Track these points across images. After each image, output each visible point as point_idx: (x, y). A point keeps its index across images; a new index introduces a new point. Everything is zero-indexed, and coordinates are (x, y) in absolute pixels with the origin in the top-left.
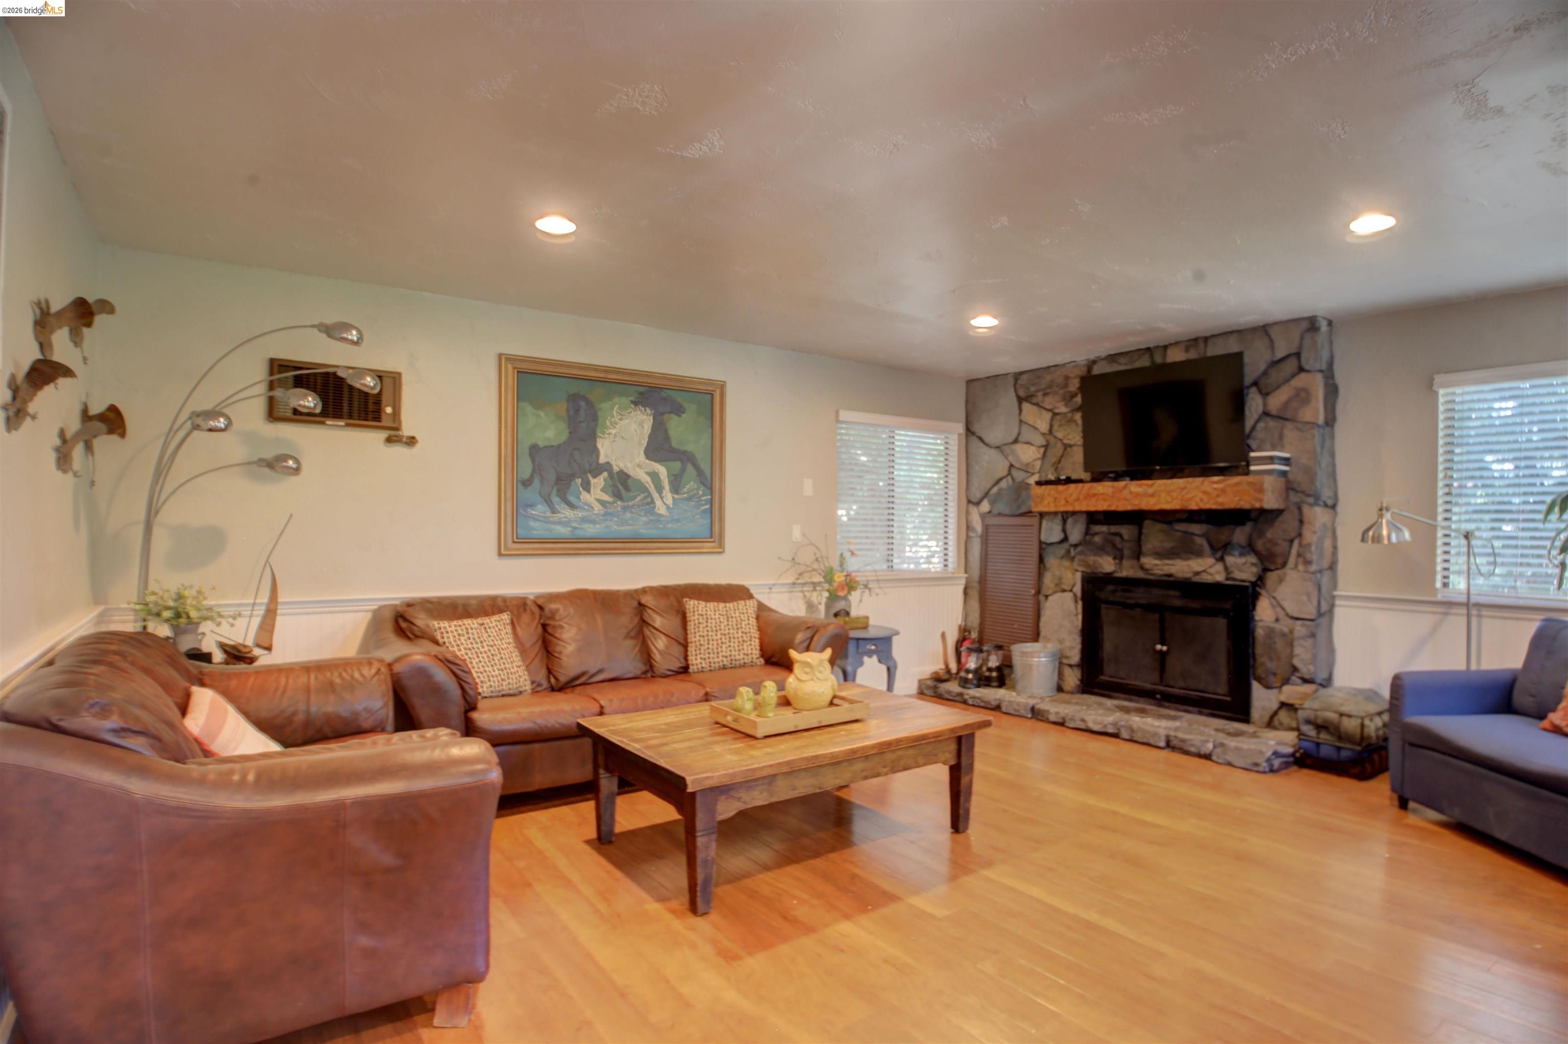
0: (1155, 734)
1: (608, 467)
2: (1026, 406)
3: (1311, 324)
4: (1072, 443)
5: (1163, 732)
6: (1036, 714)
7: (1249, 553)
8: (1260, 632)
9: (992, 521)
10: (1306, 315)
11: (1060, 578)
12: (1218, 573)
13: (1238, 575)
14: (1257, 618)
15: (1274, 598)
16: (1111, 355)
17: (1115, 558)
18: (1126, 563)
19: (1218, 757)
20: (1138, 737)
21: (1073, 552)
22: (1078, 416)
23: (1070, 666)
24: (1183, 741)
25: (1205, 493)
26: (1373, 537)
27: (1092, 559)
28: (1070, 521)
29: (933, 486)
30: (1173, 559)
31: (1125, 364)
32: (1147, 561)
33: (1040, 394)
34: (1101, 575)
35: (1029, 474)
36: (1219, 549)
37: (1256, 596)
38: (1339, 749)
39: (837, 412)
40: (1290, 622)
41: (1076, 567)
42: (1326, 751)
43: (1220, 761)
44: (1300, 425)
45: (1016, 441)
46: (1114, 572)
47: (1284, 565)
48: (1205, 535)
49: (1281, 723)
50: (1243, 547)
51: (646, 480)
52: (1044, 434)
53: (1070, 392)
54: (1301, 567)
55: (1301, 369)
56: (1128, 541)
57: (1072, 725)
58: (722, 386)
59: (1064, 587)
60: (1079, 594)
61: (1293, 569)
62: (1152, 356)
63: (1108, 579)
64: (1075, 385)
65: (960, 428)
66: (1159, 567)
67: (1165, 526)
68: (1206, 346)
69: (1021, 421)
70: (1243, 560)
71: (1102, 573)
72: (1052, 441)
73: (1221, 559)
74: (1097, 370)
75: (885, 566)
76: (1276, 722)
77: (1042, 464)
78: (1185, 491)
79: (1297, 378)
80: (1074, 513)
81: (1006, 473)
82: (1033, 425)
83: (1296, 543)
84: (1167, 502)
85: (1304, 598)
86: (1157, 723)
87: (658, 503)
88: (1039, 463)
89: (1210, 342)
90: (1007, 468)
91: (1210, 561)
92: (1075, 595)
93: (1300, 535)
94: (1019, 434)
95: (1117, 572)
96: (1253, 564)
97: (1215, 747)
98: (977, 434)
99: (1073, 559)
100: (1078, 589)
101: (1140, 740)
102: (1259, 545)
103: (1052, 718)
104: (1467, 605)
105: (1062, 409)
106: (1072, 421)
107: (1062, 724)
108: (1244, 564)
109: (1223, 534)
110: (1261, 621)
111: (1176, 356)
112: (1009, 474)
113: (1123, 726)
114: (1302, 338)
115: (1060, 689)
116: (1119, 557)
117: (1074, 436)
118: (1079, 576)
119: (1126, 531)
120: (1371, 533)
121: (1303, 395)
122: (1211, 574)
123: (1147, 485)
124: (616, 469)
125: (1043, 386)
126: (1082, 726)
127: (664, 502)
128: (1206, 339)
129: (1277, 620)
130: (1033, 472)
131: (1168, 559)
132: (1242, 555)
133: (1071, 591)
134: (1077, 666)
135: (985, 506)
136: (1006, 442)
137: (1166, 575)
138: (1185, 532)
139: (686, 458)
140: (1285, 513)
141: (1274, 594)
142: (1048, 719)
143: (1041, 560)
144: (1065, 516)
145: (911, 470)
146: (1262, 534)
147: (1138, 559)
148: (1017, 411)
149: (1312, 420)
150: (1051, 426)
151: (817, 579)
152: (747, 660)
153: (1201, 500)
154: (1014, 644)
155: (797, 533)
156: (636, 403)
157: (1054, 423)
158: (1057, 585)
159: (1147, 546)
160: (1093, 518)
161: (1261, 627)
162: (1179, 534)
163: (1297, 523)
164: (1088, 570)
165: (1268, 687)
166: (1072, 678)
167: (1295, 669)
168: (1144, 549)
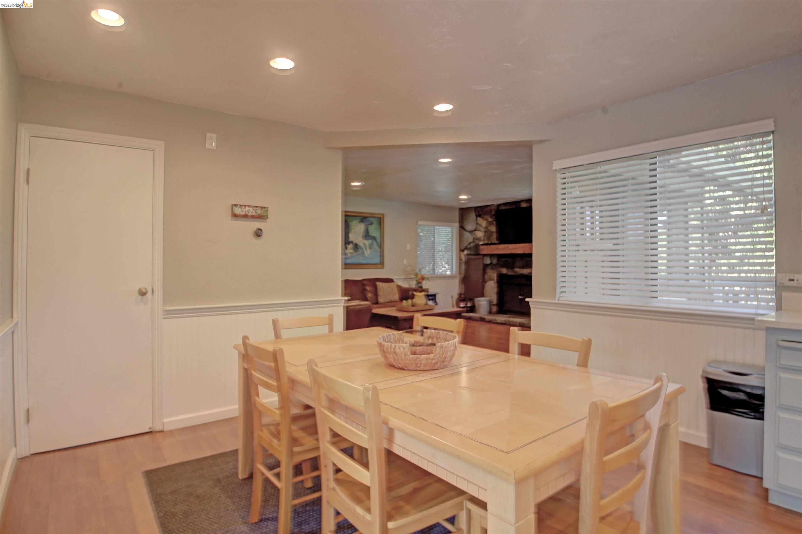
1: (352, 242)
2: (478, 218)
4: (492, 231)
6: (482, 319)
9: (468, 256)
11: (490, 276)
16: (504, 203)
17: (506, 269)
18: (510, 270)
21: (494, 267)
22: (494, 222)
23: (493, 305)
27: (500, 269)
28: (493, 257)
29: (447, 243)
31: (509, 207)
32: (516, 269)
33: (483, 214)
34: (502, 274)
35: (480, 241)
39: (417, 222)
41: (495, 272)
45: (475, 230)
46: (506, 273)
51: (362, 246)
52: (484, 228)
56: (510, 263)
57: (493, 322)
58: (383, 215)
59: (492, 279)
62: (516, 205)
63: (505, 275)
64: (493, 213)
65: (457, 225)
66: (518, 271)
67: (521, 259)
69: (477, 223)
72: (487, 230)
74: (499, 208)
75: (432, 273)
77: (484, 238)
80: (494, 254)
82: (481, 224)
84: (520, 250)
87: (365, 253)
90: (472, 239)
92: (495, 281)
94: (476, 227)
95: (508, 273)
98: (463, 227)
99: (494, 269)
100: (496, 279)
103: (488, 320)
105: (490, 220)
106: (493, 224)
112: (473, 241)
115: (490, 312)
116: (508, 268)
117: (493, 228)
118: (496, 275)
119: (510, 260)
123: (514, 246)
124: (354, 242)
125: (484, 212)
127: (367, 252)
131: (522, 268)
134: (496, 304)
135: (466, 252)
136: (472, 230)
137: (521, 274)
138: (527, 261)
139: (374, 238)
142: (486, 321)
143: (484, 270)
144: (491, 255)
145: (439, 238)
147: (513, 269)
148: (476, 219)
150: (486, 225)
151: (412, 276)
152: (395, 300)
154: (476, 298)
155: (405, 262)
156: (359, 222)
157: (488, 224)
158: (489, 278)
160: (500, 256)
162: (524, 261)
164: (499, 273)
166: (495, 309)
168: (515, 266)
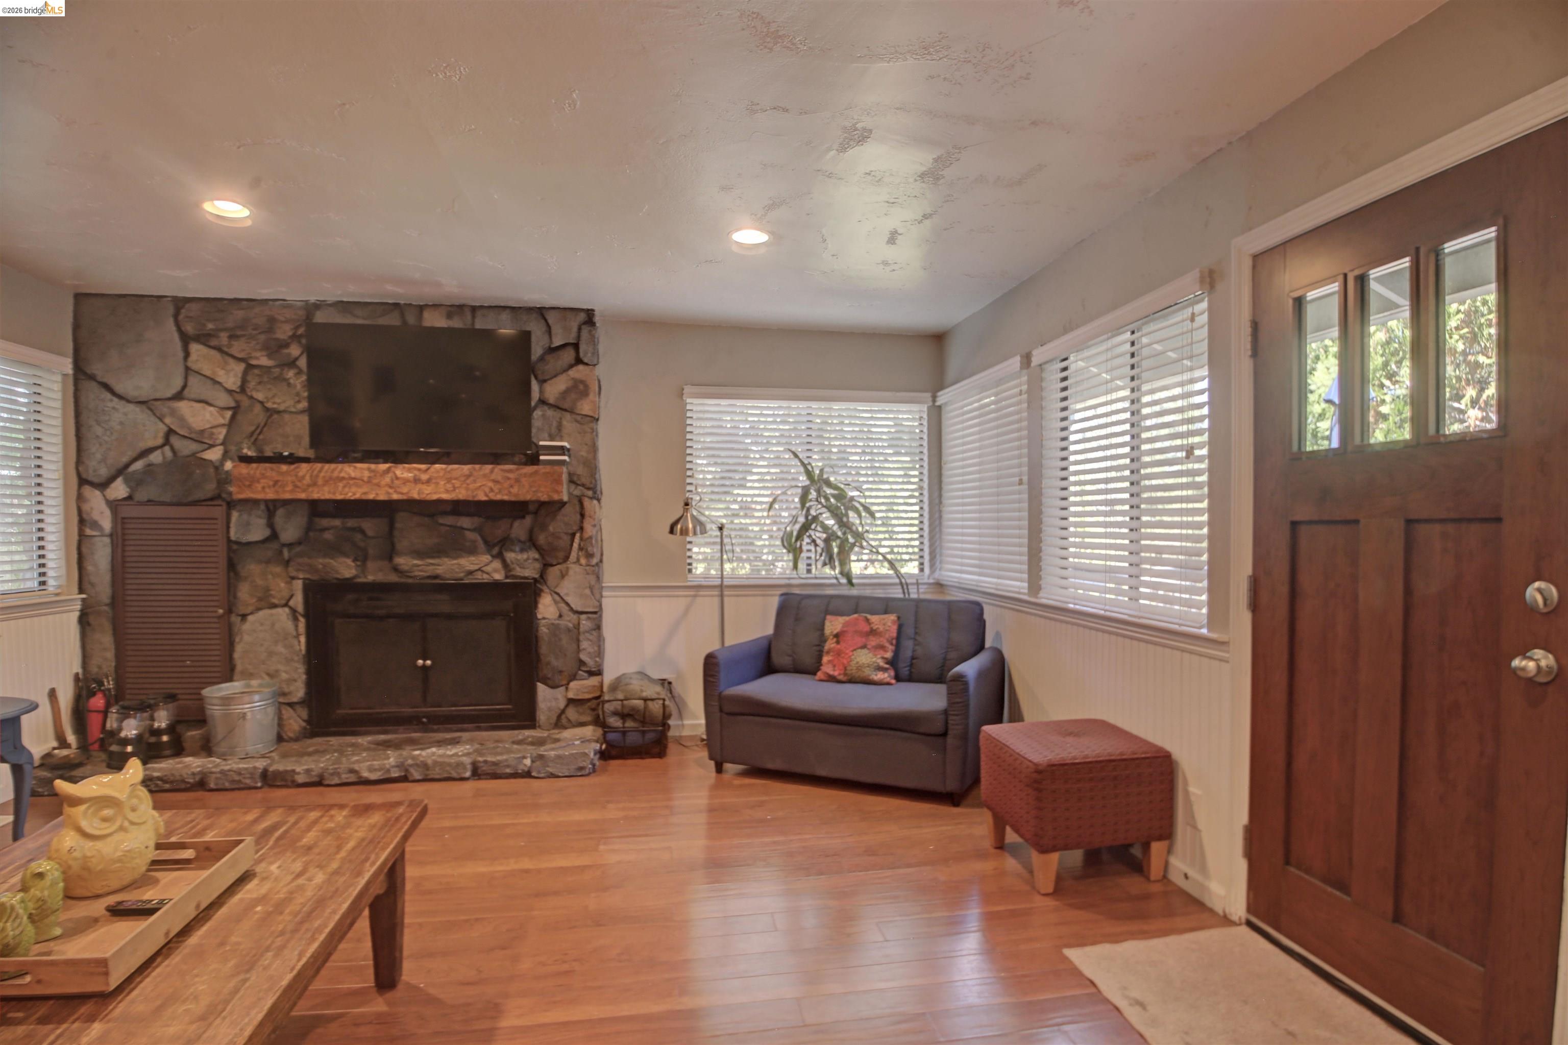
0: (460, 765)
2: (195, 348)
3: (589, 317)
4: (282, 408)
5: (467, 760)
6: (269, 779)
7: (530, 548)
8: (543, 630)
9: (128, 511)
10: (585, 307)
11: (267, 589)
12: (496, 571)
13: (519, 572)
14: (539, 616)
15: (558, 594)
16: (342, 302)
17: (355, 560)
18: (370, 565)
19: (539, 772)
20: (436, 773)
21: (286, 554)
23: (291, 705)
24: (495, 764)
25: (496, 482)
26: (681, 529)
27: (320, 562)
28: (280, 512)
30: (439, 557)
31: (364, 319)
32: (402, 561)
33: (224, 336)
34: (335, 581)
35: (206, 446)
36: (494, 545)
37: (537, 594)
38: (644, 732)
40: (575, 617)
41: (294, 574)
42: (633, 739)
43: (542, 775)
44: (579, 418)
45: (179, 396)
46: (355, 577)
47: (567, 558)
48: (478, 530)
49: (569, 720)
50: (523, 542)
52: (230, 392)
53: (277, 339)
54: (583, 561)
55: (579, 361)
56: (373, 538)
57: (336, 781)
59: (275, 601)
60: (300, 608)
61: (574, 563)
62: (402, 315)
63: (347, 585)
64: (285, 331)
65: (64, 364)
66: (420, 568)
67: (426, 520)
68: (474, 317)
69: (187, 369)
70: (525, 556)
71: (337, 579)
72: (245, 402)
73: (500, 556)
74: (320, 317)
76: (564, 721)
77: (228, 432)
78: (472, 479)
79: (574, 369)
80: (286, 503)
81: (160, 441)
82: (212, 377)
83: (578, 535)
84: (447, 491)
85: (588, 591)
86: (451, 751)
88: (224, 431)
89: (479, 313)
90: (161, 435)
91: (486, 558)
92: (294, 611)
93: (581, 529)
94: (184, 387)
95: (360, 577)
96: (536, 560)
97: (533, 762)
98: (99, 379)
99: (287, 563)
100: (298, 601)
101: (437, 777)
102: (542, 539)
103: (300, 779)
104: (721, 587)
105: (263, 361)
106: (281, 378)
107: (319, 783)
108: (528, 559)
109: (500, 529)
110: (544, 618)
111: (435, 320)
112: (167, 442)
113: (411, 766)
114: (580, 329)
115: (280, 739)
116: (362, 558)
117: (284, 399)
118: (298, 585)
119: (370, 526)
120: (679, 526)
121: (581, 387)
122: (488, 573)
123: (419, 470)
125: (230, 325)
126: (352, 778)
128: (474, 309)
129: (560, 616)
130: (211, 442)
131: (433, 557)
132: (522, 550)
133: (286, 605)
134: (302, 703)
135: (119, 489)
136: (158, 395)
137: (429, 577)
138: (455, 527)
140: (567, 506)
141: (556, 590)
142: (293, 781)
143: (232, 566)
144: (271, 507)
146: (544, 527)
147: (390, 559)
148: (181, 354)
149: (590, 413)
150: (244, 381)
153: (492, 490)
154: (204, 688)
157: (249, 378)
158: (260, 599)
159: (402, 544)
160: (317, 508)
161: (544, 626)
162: (443, 529)
163: (578, 517)
164: (315, 577)
165: (554, 687)
166: (295, 722)
167: (582, 663)
168: (399, 546)
